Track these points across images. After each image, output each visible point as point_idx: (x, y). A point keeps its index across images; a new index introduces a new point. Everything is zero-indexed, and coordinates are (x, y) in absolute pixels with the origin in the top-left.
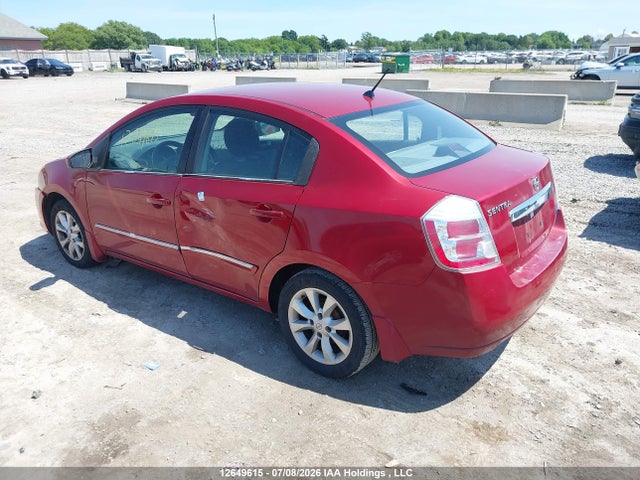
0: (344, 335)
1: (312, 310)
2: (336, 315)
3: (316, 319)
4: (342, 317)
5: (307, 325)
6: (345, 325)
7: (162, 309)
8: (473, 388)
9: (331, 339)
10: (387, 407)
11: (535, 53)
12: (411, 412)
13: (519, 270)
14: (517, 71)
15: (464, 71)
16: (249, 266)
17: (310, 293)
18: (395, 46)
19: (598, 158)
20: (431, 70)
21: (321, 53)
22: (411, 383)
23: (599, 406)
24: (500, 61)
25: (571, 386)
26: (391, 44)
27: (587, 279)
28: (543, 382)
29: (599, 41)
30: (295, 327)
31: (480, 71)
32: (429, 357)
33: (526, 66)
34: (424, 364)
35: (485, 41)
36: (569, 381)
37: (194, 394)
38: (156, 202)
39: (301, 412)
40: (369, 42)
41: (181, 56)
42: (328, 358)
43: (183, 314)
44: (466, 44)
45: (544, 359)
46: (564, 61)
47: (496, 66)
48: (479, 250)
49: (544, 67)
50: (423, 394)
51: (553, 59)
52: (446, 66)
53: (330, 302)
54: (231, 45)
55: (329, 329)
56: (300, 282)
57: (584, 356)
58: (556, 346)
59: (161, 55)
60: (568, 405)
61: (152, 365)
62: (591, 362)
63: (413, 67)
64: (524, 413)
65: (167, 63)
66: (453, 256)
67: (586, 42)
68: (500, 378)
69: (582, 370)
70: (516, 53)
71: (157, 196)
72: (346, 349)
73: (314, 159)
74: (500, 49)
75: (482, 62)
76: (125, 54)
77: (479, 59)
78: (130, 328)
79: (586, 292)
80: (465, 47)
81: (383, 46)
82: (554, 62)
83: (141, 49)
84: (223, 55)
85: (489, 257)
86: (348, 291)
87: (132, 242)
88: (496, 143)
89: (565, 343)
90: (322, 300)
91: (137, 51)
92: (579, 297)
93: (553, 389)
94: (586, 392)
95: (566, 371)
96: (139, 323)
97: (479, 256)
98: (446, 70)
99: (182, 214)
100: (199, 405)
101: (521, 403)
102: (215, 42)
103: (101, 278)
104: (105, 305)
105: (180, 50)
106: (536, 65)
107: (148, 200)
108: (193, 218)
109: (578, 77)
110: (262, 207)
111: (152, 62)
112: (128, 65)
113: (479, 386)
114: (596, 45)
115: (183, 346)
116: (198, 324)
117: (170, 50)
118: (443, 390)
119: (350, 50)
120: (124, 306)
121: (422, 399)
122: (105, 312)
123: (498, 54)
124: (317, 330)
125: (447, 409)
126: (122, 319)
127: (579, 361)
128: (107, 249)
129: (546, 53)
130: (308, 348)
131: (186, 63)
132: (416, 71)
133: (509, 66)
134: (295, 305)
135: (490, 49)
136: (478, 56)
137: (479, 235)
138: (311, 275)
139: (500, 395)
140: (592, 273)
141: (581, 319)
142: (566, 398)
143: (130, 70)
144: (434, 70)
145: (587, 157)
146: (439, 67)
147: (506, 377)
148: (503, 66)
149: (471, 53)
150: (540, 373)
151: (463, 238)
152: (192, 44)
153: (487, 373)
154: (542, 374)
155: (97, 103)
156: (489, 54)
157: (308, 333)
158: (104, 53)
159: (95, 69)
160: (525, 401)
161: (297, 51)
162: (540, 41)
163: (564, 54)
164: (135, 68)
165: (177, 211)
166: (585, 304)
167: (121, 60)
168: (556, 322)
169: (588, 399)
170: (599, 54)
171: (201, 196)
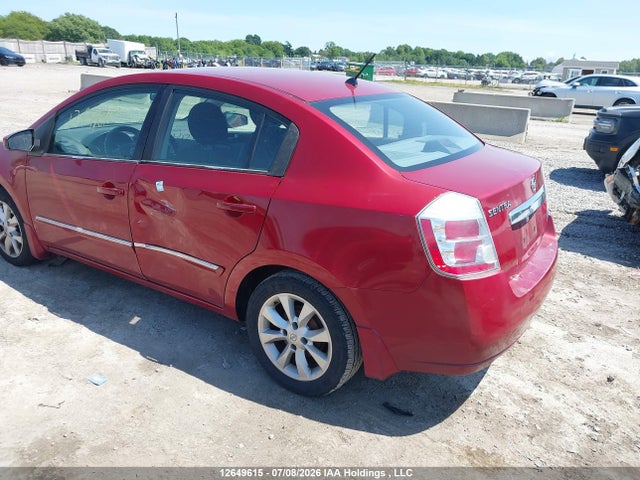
0: (322, 347)
1: (286, 318)
2: (314, 324)
3: (290, 329)
4: (320, 327)
5: (279, 336)
6: (324, 336)
7: (112, 313)
8: (462, 407)
9: (307, 353)
10: (370, 429)
11: (492, 72)
12: (397, 435)
13: (515, 279)
14: (476, 87)
15: (426, 84)
16: (215, 268)
17: (285, 299)
18: (358, 56)
19: (562, 170)
20: (393, 81)
21: (285, 58)
22: (394, 402)
23: (597, 429)
24: (459, 77)
25: (564, 405)
26: (354, 54)
27: (567, 290)
28: (535, 401)
29: (551, 64)
30: (265, 337)
31: (442, 85)
32: (411, 373)
33: (485, 83)
34: (407, 380)
35: (444, 58)
36: (562, 400)
37: (147, 415)
38: (107, 191)
39: (272, 436)
40: (332, 51)
41: (141, 52)
42: (303, 374)
43: (135, 320)
44: (427, 59)
45: (534, 375)
46: (520, 81)
47: (456, 81)
48: (479, 254)
49: (502, 85)
50: (409, 414)
51: (509, 78)
52: (408, 78)
53: (308, 309)
54: (194, 45)
55: (305, 341)
56: (273, 287)
57: (574, 372)
58: (545, 362)
59: (120, 50)
60: (564, 427)
61: (97, 379)
62: (583, 380)
63: (376, 77)
64: (520, 437)
65: (126, 59)
66: (450, 260)
67: (539, 64)
68: (490, 397)
69: (574, 388)
70: (474, 71)
71: (109, 185)
72: (324, 363)
73: (293, 147)
74: (459, 65)
75: (442, 77)
76: (81, 47)
77: (440, 73)
78: (74, 336)
79: (568, 303)
80: (426, 62)
81: (347, 56)
82: (510, 81)
83: (98, 42)
84: (185, 55)
85: (489, 262)
86: (329, 297)
87: (80, 238)
88: (484, 143)
89: (552, 358)
90: (297, 307)
91: (94, 45)
92: (561, 309)
93: (547, 409)
94: (582, 413)
95: (559, 389)
96: (84, 331)
97: (478, 261)
98: (408, 82)
99: (137, 206)
100: (152, 427)
101: (515, 425)
102: (176, 41)
103: (40, 277)
104: (45, 308)
105: (140, 46)
106: (494, 82)
107: (99, 190)
108: (150, 212)
109: (536, 94)
110: (231, 200)
111: (110, 57)
112: (84, 58)
113: (468, 406)
114: (549, 67)
115: (136, 357)
116: (153, 332)
117: (130, 46)
118: (429, 409)
119: (313, 58)
120: (67, 309)
121: (408, 421)
122: (43, 316)
123: (458, 70)
124: (291, 342)
125: (435, 431)
126: (64, 325)
127: (570, 379)
128: (50, 245)
129: (502, 73)
130: (279, 361)
131: (146, 60)
132: (380, 82)
133: (469, 82)
134: (267, 313)
135: (449, 64)
136: (439, 71)
137: (479, 238)
138: (287, 279)
139: (491, 416)
140: (571, 284)
141: (566, 333)
142: (561, 419)
143: (86, 64)
144: (397, 82)
145: (552, 169)
146: (402, 79)
147: (496, 395)
148: (463, 82)
149: (432, 68)
150: (531, 391)
151: (460, 240)
152: (152, 42)
153: (476, 391)
154: (534, 392)
155: (49, 94)
156: (449, 70)
157: (281, 345)
158: (59, 45)
159: (48, 61)
160: (519, 424)
161: (261, 55)
162: (496, 61)
163: (519, 74)
164: (92, 62)
165: (132, 203)
166: (568, 316)
167: (77, 53)
168: (541, 335)
169: (584, 420)
170: (553, 75)
171: (160, 186)
